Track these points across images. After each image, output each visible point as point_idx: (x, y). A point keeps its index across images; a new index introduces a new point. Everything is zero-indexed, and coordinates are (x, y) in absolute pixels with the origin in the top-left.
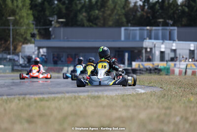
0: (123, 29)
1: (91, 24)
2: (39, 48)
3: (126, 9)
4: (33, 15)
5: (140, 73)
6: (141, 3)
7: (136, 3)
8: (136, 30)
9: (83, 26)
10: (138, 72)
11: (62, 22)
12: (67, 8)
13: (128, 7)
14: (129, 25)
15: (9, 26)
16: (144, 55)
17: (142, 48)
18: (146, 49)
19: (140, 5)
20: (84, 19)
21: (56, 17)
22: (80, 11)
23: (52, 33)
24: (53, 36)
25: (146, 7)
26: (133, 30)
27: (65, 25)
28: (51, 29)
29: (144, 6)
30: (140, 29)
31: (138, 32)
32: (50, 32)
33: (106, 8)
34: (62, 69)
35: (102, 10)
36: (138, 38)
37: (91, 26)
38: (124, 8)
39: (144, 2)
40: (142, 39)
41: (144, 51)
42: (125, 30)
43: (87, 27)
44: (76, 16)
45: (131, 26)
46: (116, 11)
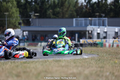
0: (74, 19)
1: (55, 16)
2: (23, 31)
3: (77, 7)
4: (20, 11)
5: (85, 46)
6: (85, 4)
7: (82, 3)
8: (82, 20)
9: (50, 18)
10: (84, 45)
11: (37, 16)
12: (40, 7)
13: (77, 6)
14: (78, 17)
15: (5, 18)
16: (87, 35)
17: (86, 31)
18: (88, 31)
19: (85, 5)
20: (51, 13)
21: (33, 12)
22: (48, 9)
23: (31, 22)
24: (32, 24)
25: (88, 6)
26: (81, 20)
27: (39, 17)
28: (30, 20)
29: (87, 5)
30: (85, 20)
31: (83, 21)
32: (30, 21)
33: (64, 7)
34: (37, 44)
35: (62, 8)
36: (84, 25)
37: (55, 18)
38: (75, 7)
39: (87, 3)
40: (86, 25)
41: (87, 33)
42: (76, 20)
43: (53, 18)
44: (46, 12)
45: (79, 18)
46: (70, 9)
